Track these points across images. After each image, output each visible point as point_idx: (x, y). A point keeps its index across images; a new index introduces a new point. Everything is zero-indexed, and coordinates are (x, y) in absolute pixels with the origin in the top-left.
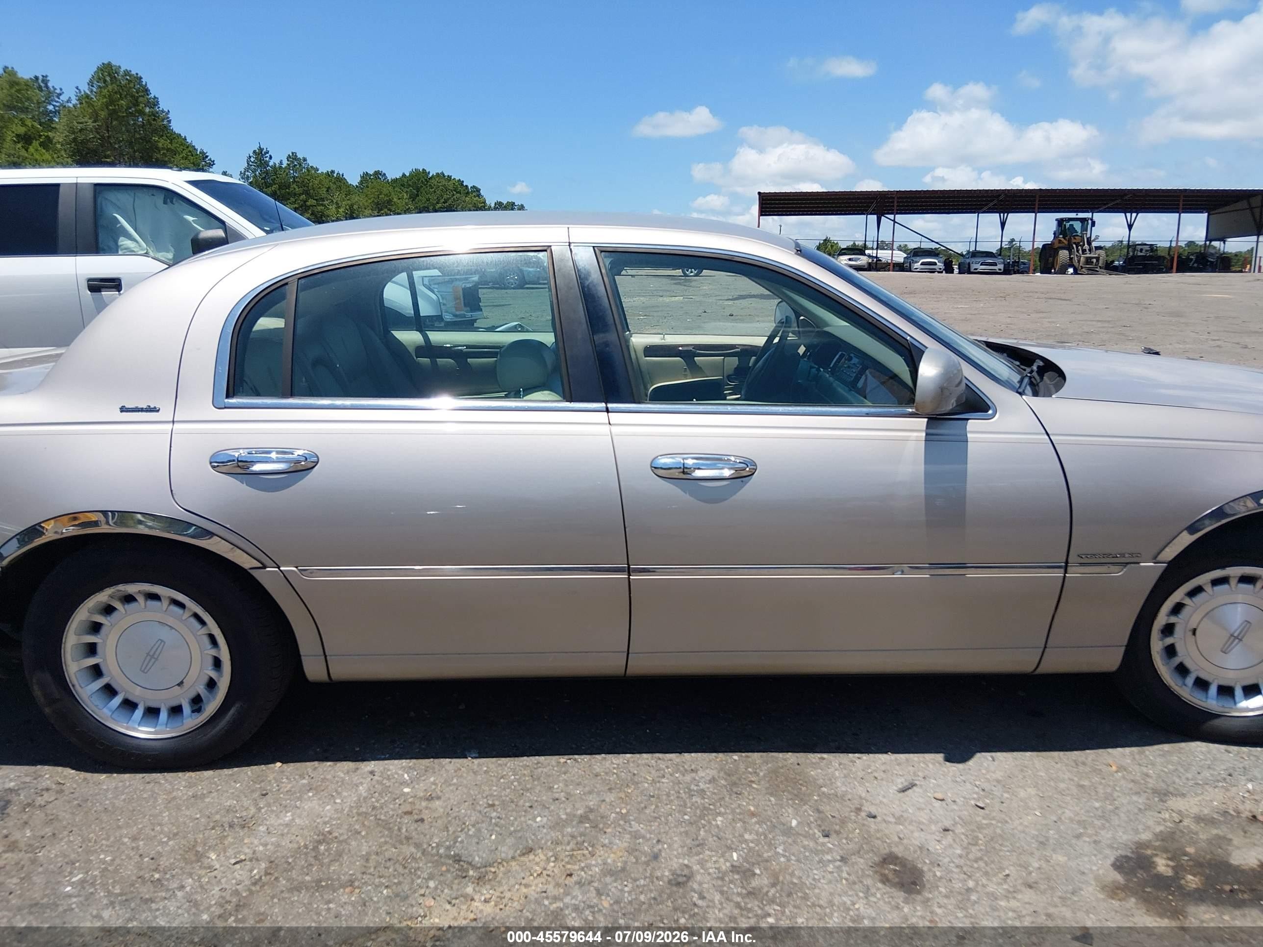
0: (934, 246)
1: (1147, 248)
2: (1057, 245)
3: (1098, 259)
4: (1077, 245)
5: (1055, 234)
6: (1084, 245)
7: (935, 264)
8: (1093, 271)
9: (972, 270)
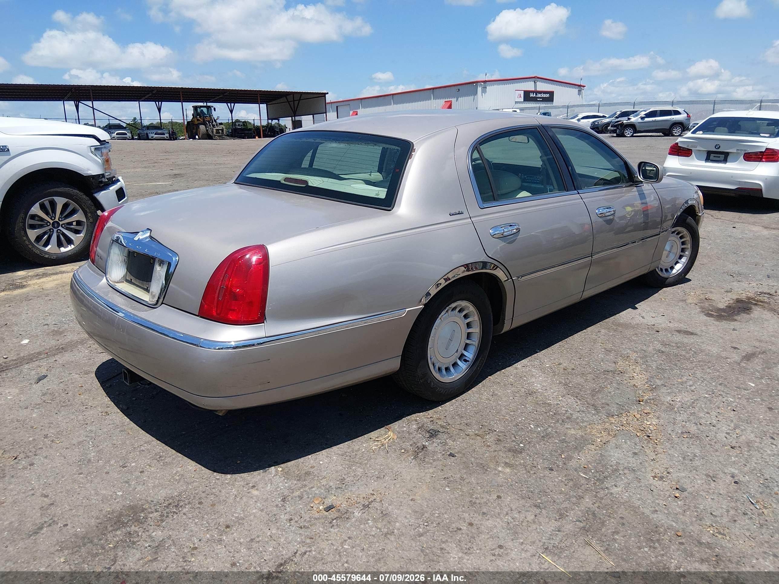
0: (117, 122)
1: (241, 124)
2: (196, 122)
3: (222, 130)
4: (209, 122)
5: (193, 115)
6: (213, 122)
7: (126, 134)
8: (221, 138)
9: (150, 138)
